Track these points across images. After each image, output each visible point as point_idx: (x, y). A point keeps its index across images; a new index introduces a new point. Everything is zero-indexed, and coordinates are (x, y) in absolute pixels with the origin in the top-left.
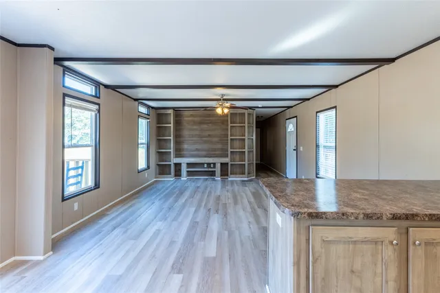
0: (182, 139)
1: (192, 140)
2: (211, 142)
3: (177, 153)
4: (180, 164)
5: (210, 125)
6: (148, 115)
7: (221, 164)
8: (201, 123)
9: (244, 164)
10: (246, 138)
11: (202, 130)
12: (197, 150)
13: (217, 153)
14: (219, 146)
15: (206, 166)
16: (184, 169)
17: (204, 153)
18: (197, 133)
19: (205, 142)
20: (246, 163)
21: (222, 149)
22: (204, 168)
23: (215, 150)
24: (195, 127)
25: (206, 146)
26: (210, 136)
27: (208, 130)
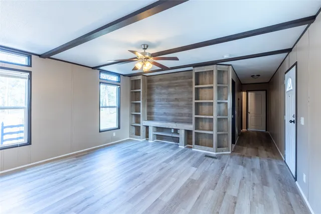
0: (152, 103)
1: (161, 104)
2: (178, 106)
3: (149, 116)
4: (147, 127)
5: (177, 88)
6: (118, 82)
8: (169, 87)
9: (212, 135)
10: (215, 101)
11: (170, 94)
12: (165, 114)
13: (185, 118)
15: (173, 131)
16: (151, 132)
17: (170, 118)
18: (165, 97)
19: (173, 106)
20: (215, 133)
22: (171, 133)
23: (182, 115)
24: (163, 91)
25: (173, 111)
26: (177, 100)
27: (175, 94)
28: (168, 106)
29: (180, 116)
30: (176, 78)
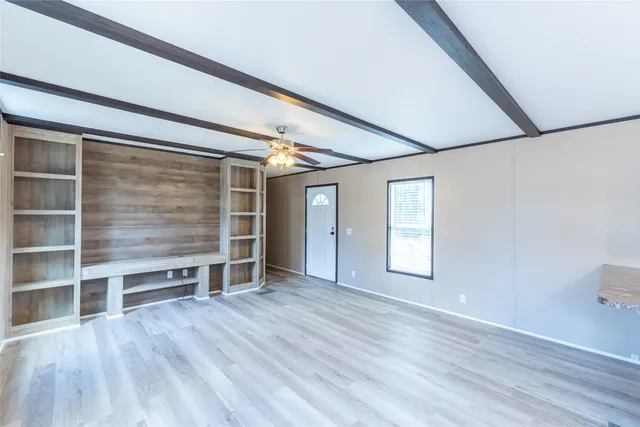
1: (135, 219)
7: (211, 266)
10: (258, 213)
11: (161, 196)
12: (149, 240)
13: (198, 244)
14: (201, 230)
15: (170, 275)
16: (116, 292)
17: (166, 247)
18: (150, 201)
19: (170, 223)
21: (206, 236)
22: (167, 280)
23: (191, 239)
25: (170, 232)
26: (180, 209)
27: (177, 197)
28: (160, 222)
29: (189, 242)
30: (181, 166)
